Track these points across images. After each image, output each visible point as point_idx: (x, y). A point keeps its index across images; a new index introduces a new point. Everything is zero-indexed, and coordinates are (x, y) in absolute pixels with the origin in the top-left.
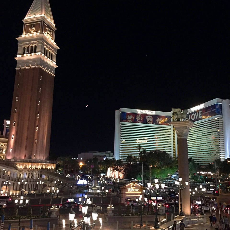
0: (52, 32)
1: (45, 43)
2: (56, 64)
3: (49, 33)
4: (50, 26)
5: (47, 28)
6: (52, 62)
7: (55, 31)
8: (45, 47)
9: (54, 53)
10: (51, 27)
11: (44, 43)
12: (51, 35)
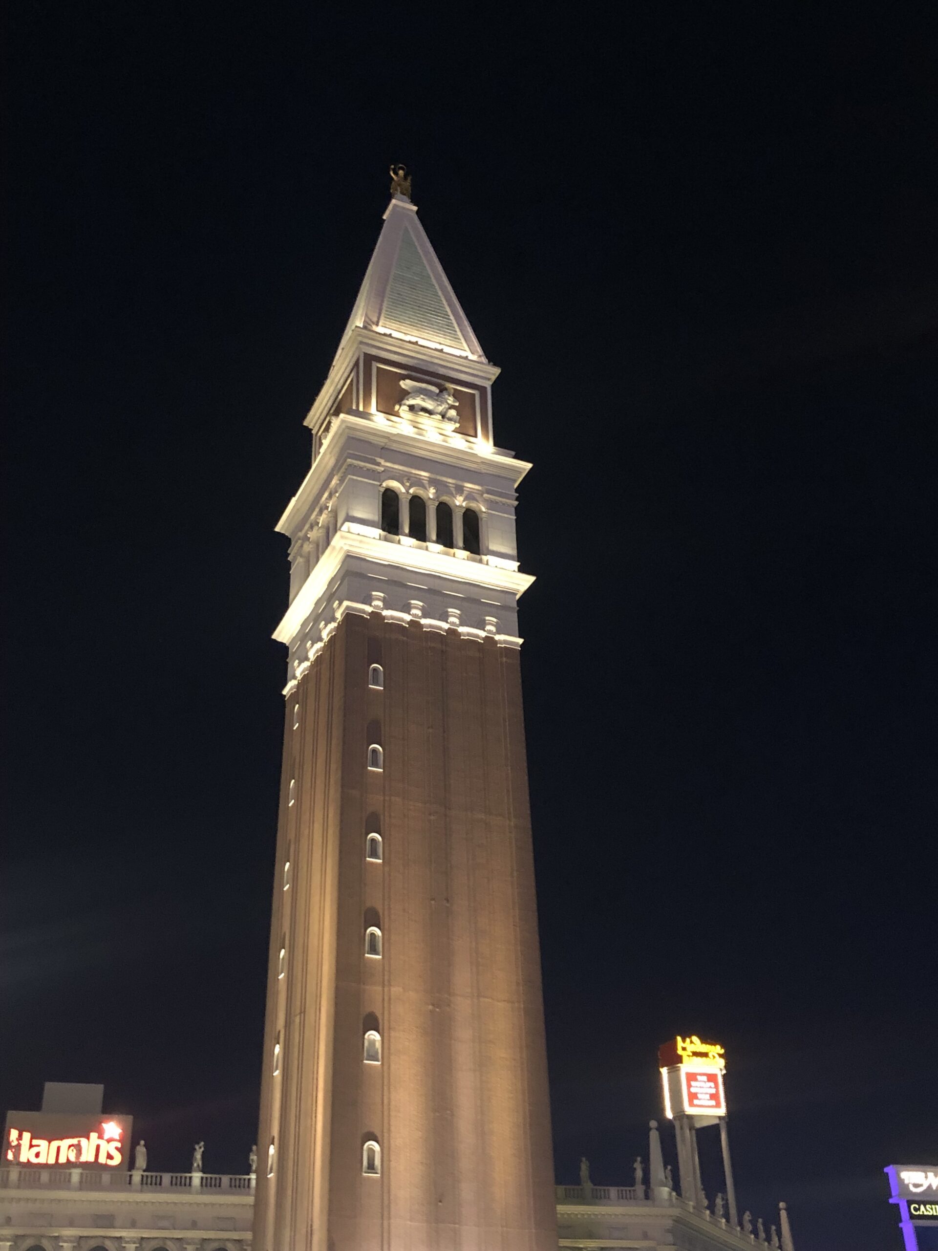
0: (457, 395)
1: (382, 462)
2: (521, 570)
3: (429, 405)
4: (432, 369)
5: (406, 384)
6: (481, 561)
7: (488, 385)
8: (394, 484)
9: (491, 505)
10: (442, 371)
11: (379, 464)
12: (453, 413)
